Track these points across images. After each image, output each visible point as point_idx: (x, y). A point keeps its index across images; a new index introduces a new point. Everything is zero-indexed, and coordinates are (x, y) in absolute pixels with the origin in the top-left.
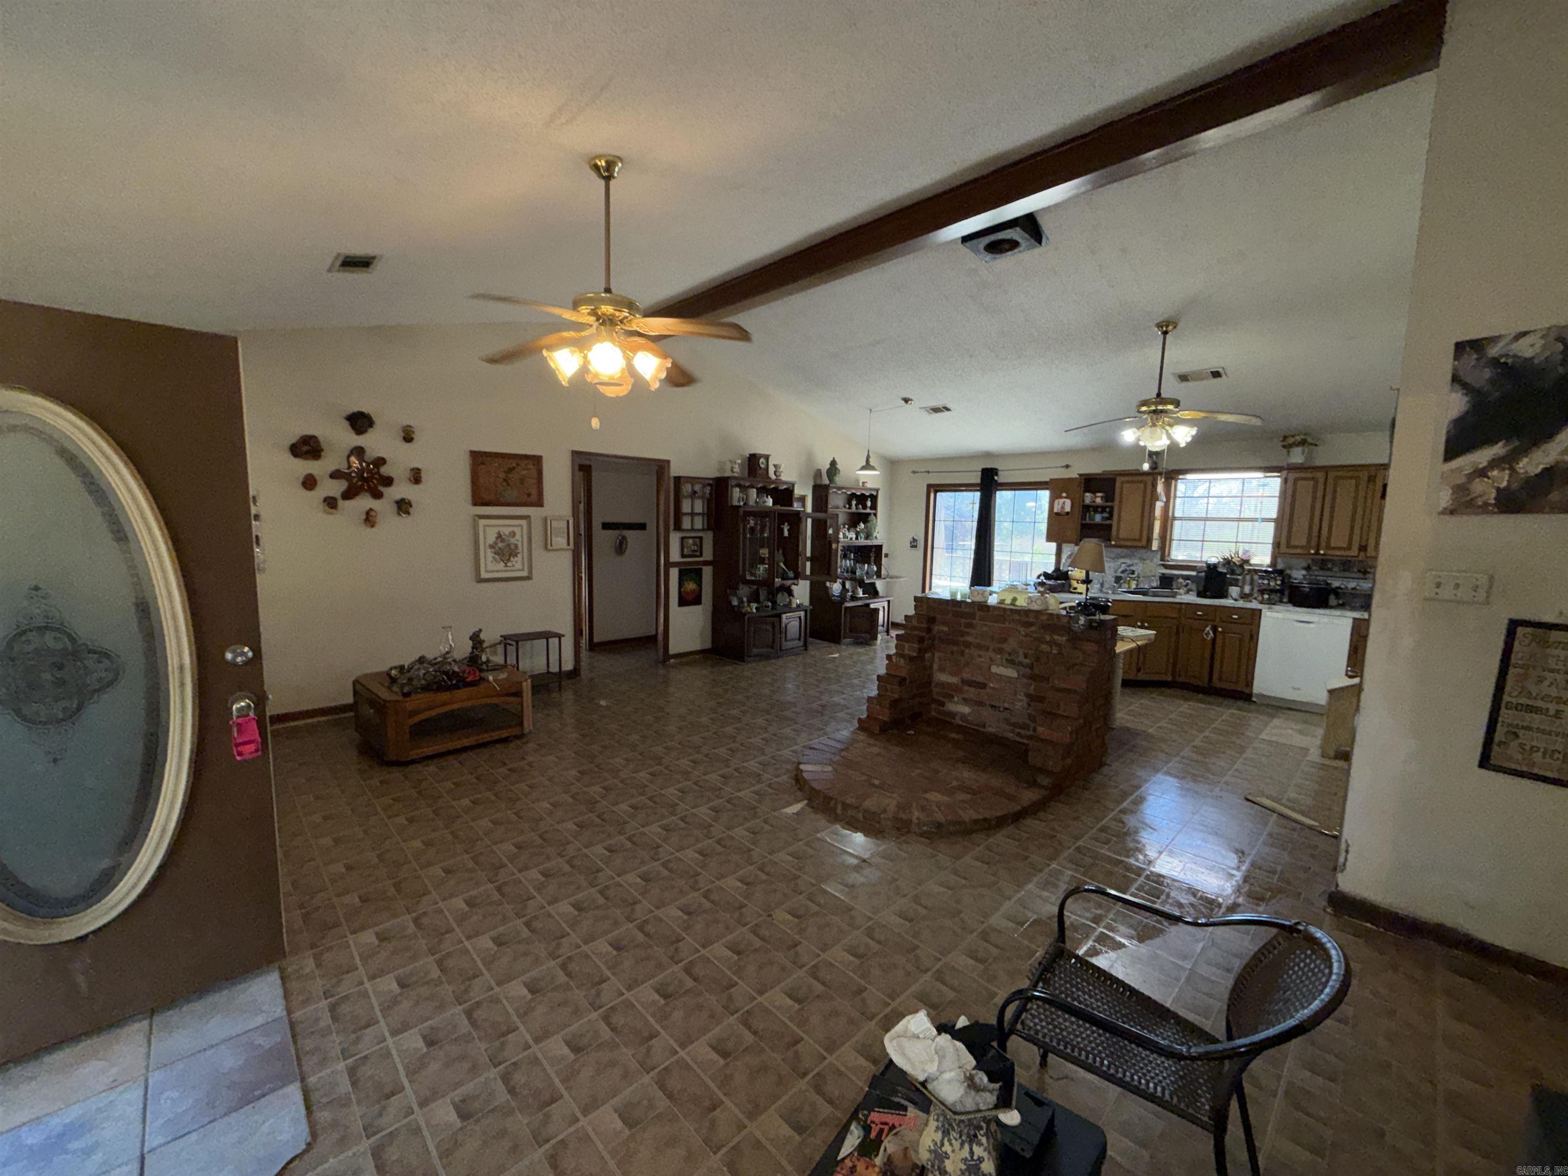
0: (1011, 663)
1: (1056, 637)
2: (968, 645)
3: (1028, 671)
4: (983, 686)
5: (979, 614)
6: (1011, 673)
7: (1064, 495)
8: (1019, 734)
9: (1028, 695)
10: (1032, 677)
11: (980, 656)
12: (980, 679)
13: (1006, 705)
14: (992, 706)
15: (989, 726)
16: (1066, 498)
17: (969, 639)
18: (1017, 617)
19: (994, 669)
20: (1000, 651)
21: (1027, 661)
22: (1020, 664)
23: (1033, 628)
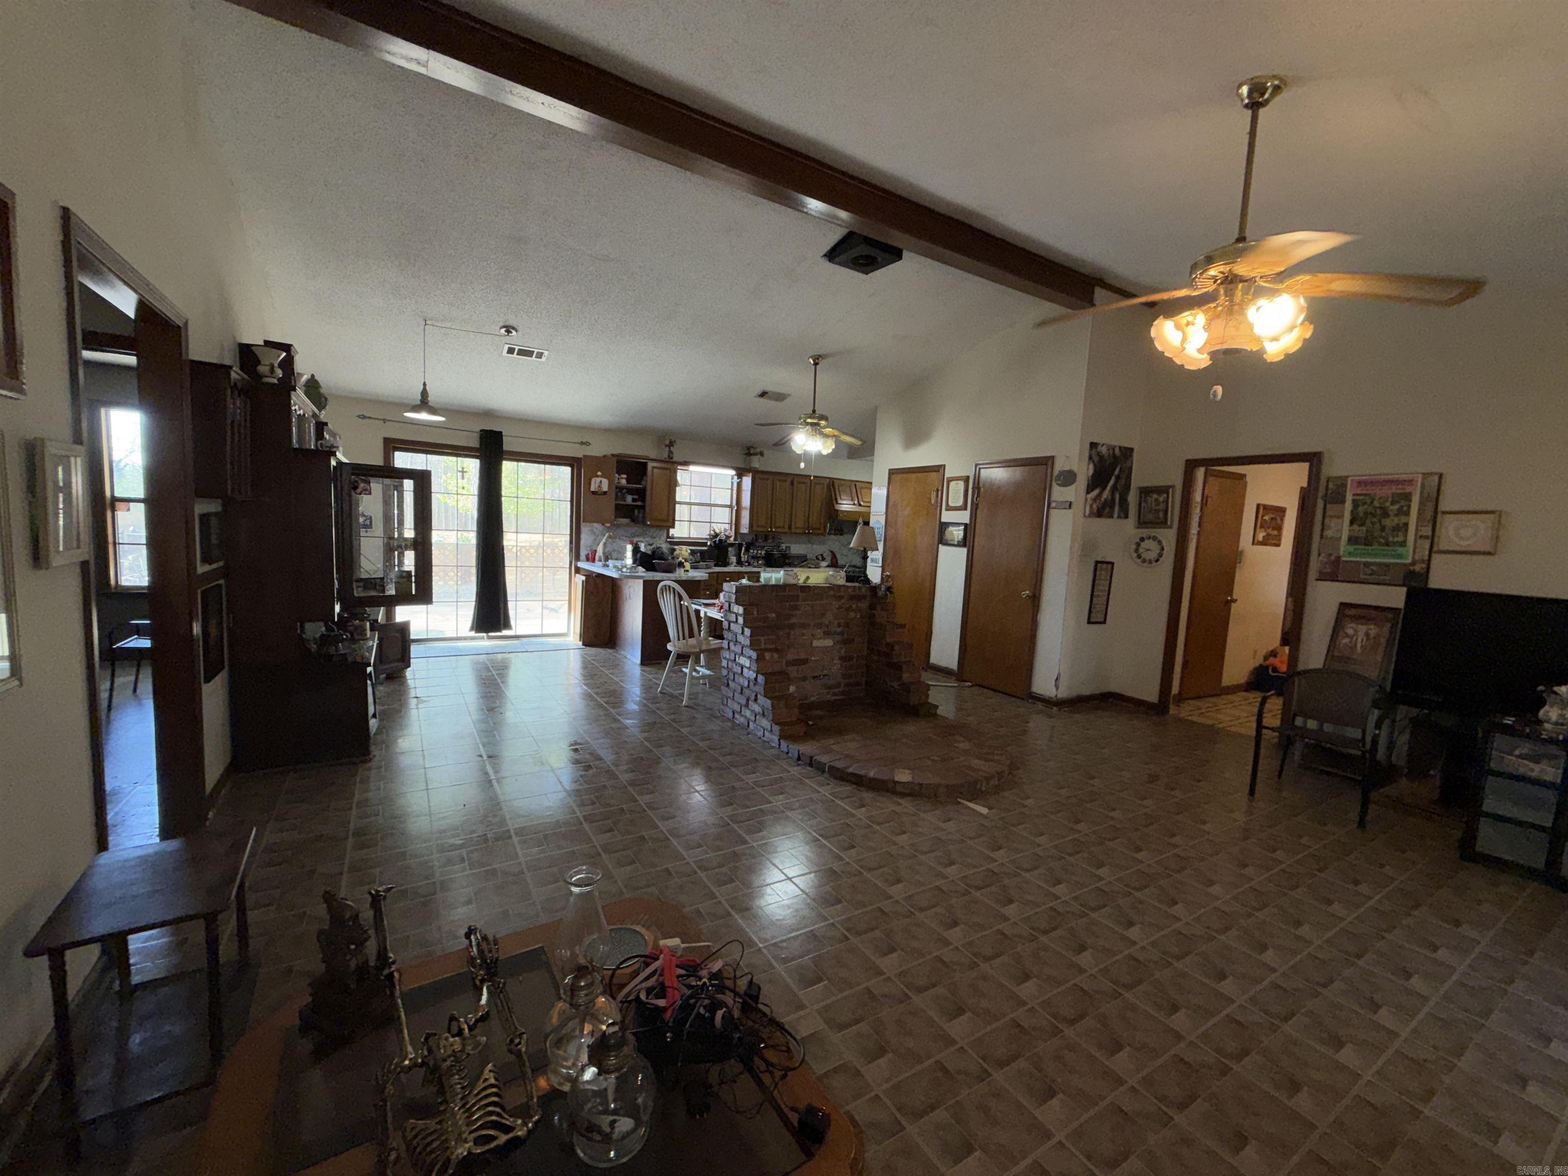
0: (827, 634)
1: (859, 605)
2: (792, 627)
3: (839, 638)
4: (805, 662)
5: (801, 595)
6: (829, 642)
7: (599, 473)
8: (834, 694)
9: (841, 658)
10: (845, 642)
11: (803, 635)
12: (803, 656)
13: (825, 672)
14: (814, 677)
15: (812, 696)
16: (601, 476)
17: (794, 620)
18: (832, 593)
19: (816, 643)
20: (820, 625)
21: (839, 630)
22: (836, 633)
23: (843, 601)
